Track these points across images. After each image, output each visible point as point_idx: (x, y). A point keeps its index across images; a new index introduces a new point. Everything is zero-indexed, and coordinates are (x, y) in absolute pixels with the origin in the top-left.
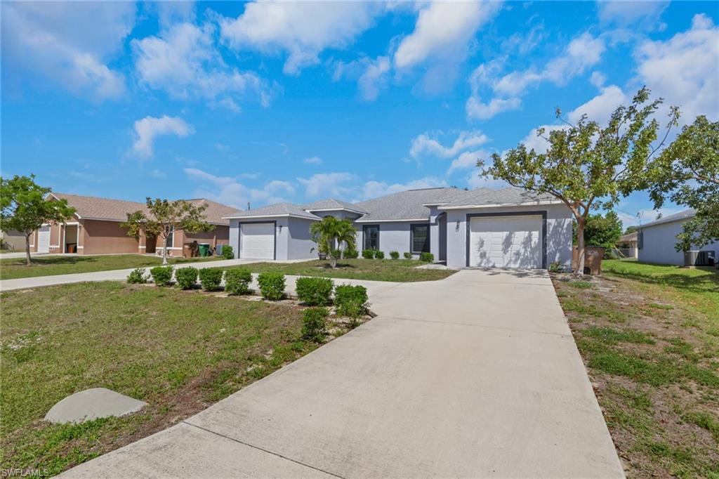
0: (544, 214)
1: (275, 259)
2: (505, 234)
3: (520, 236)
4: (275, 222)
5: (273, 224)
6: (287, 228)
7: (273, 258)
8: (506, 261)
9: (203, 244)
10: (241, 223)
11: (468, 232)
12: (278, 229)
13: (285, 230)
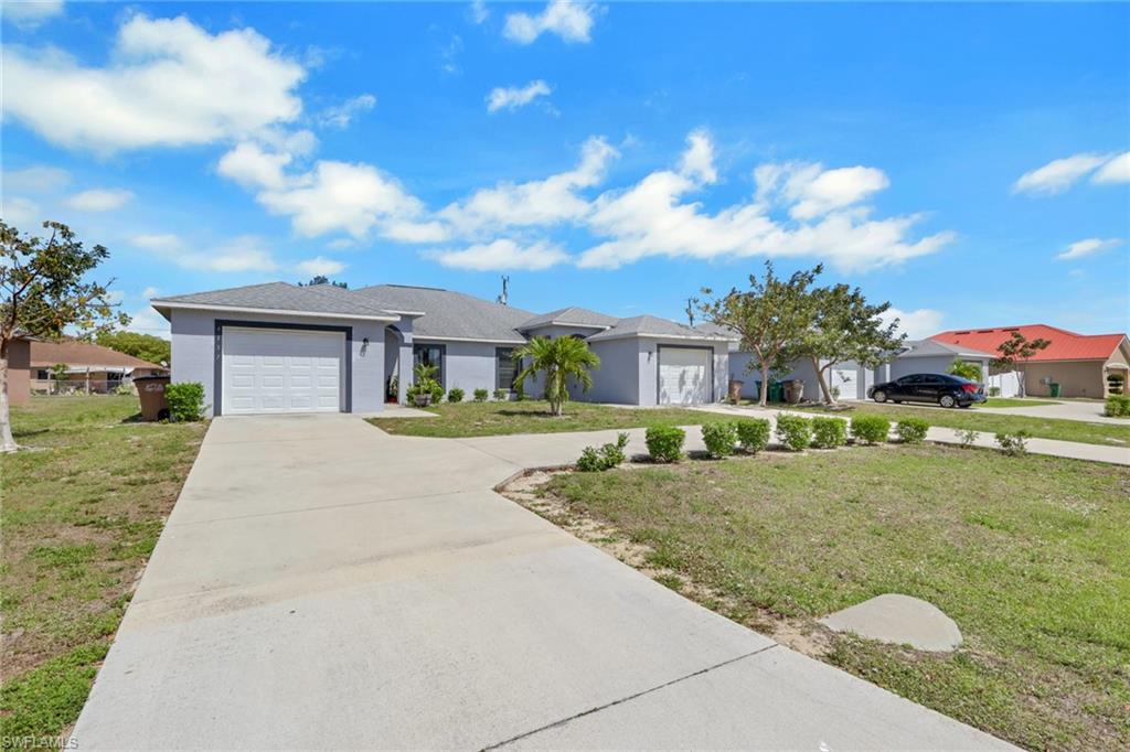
0: (714, 348)
2: (682, 369)
5: (344, 334)
6: (382, 345)
11: (658, 364)
12: (356, 344)
13: (376, 348)
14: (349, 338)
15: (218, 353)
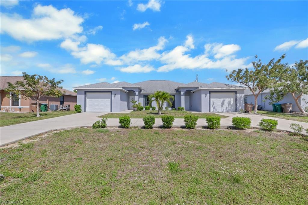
0: (236, 92)
1: (111, 111)
2: (222, 99)
3: (227, 100)
4: (111, 92)
5: (110, 93)
6: (119, 95)
7: (110, 111)
8: (222, 110)
9: (44, 104)
10: (85, 92)
11: (210, 98)
12: (113, 95)
13: (118, 96)
14: (111, 94)
15: (85, 98)
